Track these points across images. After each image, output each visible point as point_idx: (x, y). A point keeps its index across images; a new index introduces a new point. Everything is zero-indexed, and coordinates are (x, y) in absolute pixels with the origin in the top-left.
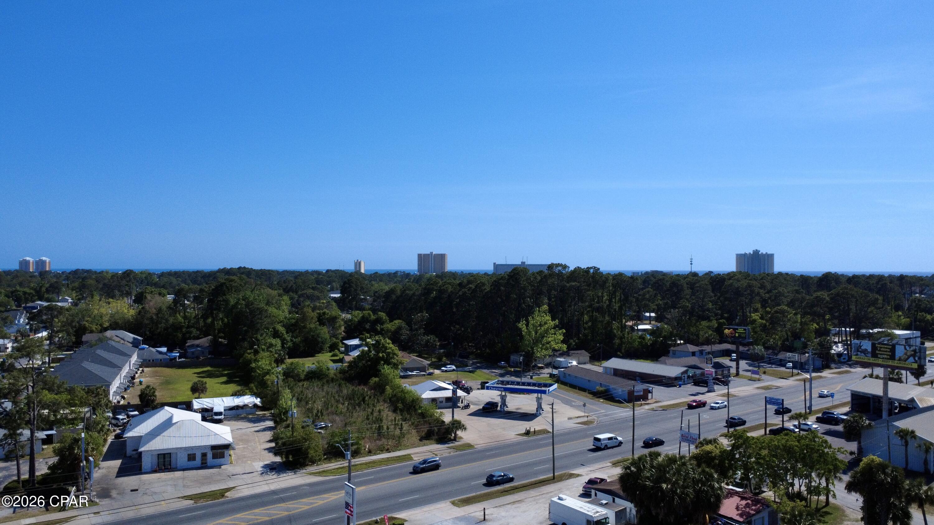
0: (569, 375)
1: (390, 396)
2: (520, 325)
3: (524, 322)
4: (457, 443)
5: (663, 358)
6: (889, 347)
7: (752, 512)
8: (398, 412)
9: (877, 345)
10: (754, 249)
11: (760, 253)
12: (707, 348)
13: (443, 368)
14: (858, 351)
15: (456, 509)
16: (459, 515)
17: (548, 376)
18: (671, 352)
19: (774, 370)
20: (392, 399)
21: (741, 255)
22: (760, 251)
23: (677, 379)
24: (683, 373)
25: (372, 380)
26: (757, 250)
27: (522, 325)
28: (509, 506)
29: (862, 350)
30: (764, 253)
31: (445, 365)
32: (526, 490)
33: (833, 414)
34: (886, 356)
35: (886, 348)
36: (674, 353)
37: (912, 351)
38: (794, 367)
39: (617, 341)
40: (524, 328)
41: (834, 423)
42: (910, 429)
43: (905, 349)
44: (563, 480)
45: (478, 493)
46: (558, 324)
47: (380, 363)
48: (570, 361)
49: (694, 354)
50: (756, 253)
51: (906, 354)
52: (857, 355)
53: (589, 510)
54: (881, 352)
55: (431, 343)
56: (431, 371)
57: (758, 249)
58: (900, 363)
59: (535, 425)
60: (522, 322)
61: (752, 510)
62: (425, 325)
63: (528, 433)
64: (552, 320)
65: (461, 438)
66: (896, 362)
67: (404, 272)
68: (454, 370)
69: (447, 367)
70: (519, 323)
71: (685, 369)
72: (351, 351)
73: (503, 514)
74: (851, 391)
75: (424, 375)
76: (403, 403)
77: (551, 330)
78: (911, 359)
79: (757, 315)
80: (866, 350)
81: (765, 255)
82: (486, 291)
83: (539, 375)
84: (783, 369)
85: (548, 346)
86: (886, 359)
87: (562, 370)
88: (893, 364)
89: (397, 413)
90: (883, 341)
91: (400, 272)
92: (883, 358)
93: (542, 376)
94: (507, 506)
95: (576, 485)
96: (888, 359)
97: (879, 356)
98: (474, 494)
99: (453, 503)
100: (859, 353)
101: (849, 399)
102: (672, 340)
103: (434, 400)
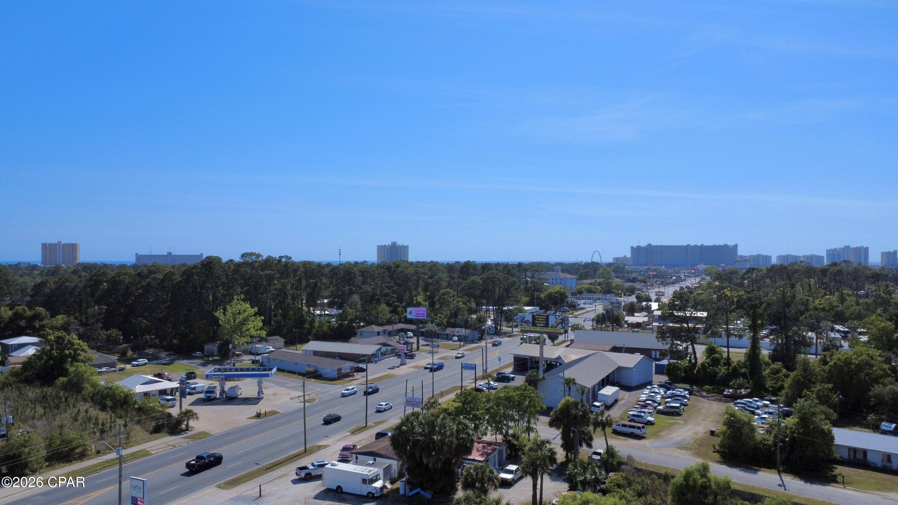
0: (274, 359)
1: (91, 394)
2: (217, 314)
3: (221, 310)
4: (190, 433)
5: (353, 339)
6: (544, 317)
7: (490, 451)
8: (109, 409)
9: (536, 317)
10: (393, 241)
11: (397, 245)
12: (389, 328)
13: (134, 363)
14: (522, 322)
15: (225, 492)
16: (231, 497)
17: (251, 362)
18: (359, 333)
19: (444, 344)
20: (94, 398)
21: (381, 246)
22: (397, 243)
23: (373, 355)
24: (377, 351)
25: (59, 380)
26: (394, 242)
27: (219, 314)
28: (277, 481)
29: (525, 321)
30: (401, 245)
31: (135, 359)
32: (285, 465)
33: (505, 374)
34: (542, 325)
35: (543, 318)
36: (361, 335)
37: (561, 319)
38: (459, 340)
39: (307, 326)
40: (222, 317)
41: (506, 381)
42: (572, 378)
43: (556, 318)
44: (315, 452)
45: (239, 475)
46: (257, 311)
47: (67, 360)
48: (268, 347)
49: (378, 333)
50: (394, 244)
51: (556, 322)
52: (521, 325)
53: (362, 470)
54: (538, 322)
55: (113, 337)
56: (122, 366)
57: (396, 242)
58: (552, 330)
59: (262, 407)
60: (219, 310)
61: (489, 450)
62: (103, 318)
63: (258, 416)
64: (251, 308)
65: (193, 428)
66: (549, 328)
67: (29, 264)
68: (146, 364)
69: (138, 361)
70: (216, 311)
71: (379, 346)
72: (12, 352)
73: (275, 488)
74: (514, 354)
75: (115, 371)
76: (111, 400)
77: (251, 317)
78: (560, 326)
79: (421, 298)
80: (528, 321)
81: (401, 246)
82: (177, 281)
83: (242, 362)
84: (451, 342)
85: (248, 333)
86: (542, 327)
87: (266, 355)
88: (547, 331)
89: (107, 411)
90: (540, 313)
91: (25, 263)
92: (540, 326)
93: (244, 362)
94: (275, 481)
95: (328, 454)
96: (544, 327)
97: (537, 325)
98: (235, 476)
99: (219, 487)
100: (523, 323)
101: (512, 360)
102: (357, 323)
103: (146, 394)
